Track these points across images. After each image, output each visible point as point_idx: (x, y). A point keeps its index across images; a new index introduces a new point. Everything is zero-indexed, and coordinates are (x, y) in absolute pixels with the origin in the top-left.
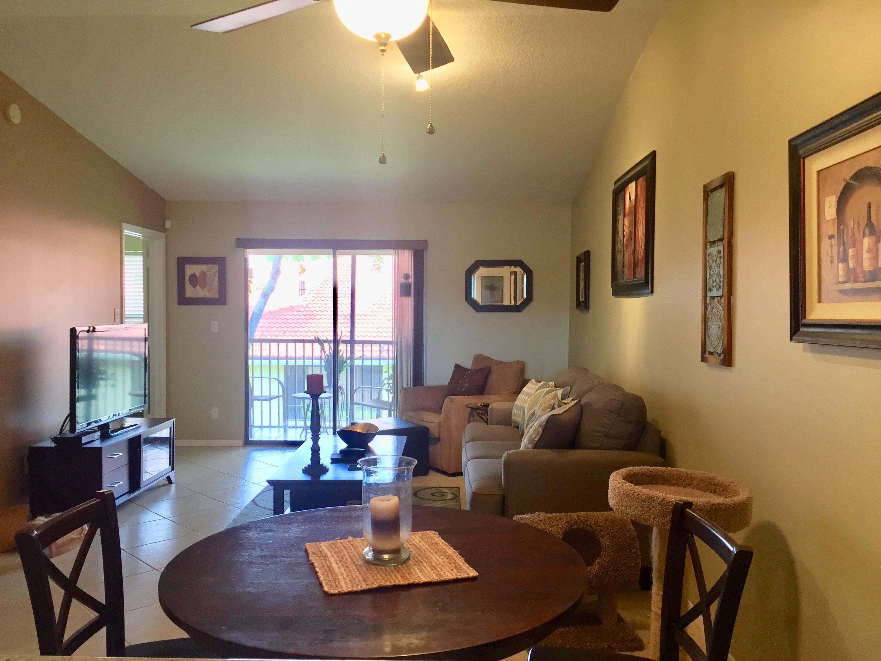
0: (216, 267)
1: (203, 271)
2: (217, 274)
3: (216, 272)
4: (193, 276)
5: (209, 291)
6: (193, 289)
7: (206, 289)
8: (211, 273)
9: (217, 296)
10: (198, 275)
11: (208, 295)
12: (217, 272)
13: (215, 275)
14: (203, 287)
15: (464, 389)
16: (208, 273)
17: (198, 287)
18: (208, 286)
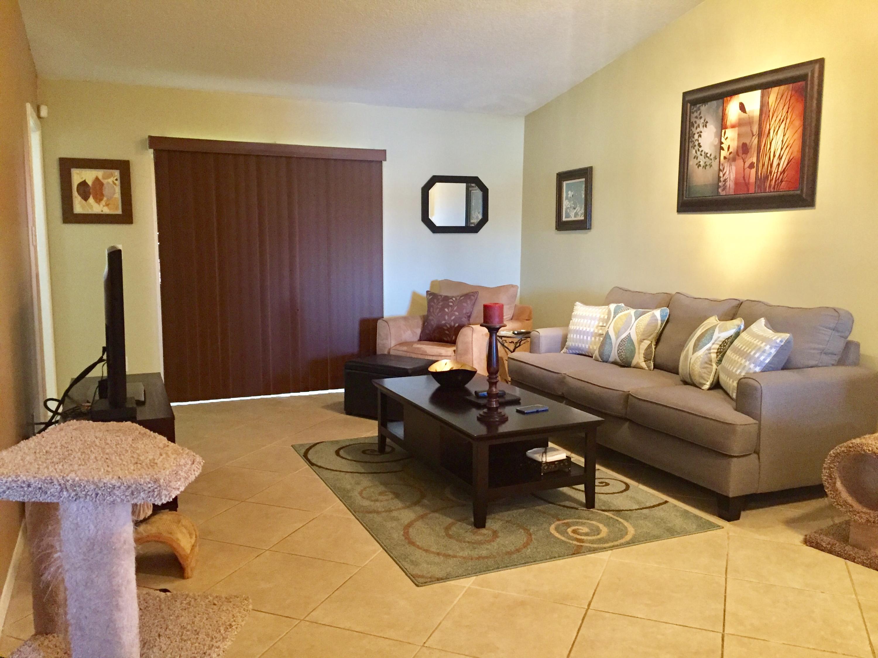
0: (117, 173)
1: (97, 179)
2: (118, 183)
3: (116, 180)
4: (83, 184)
5: (107, 205)
6: (84, 202)
7: (103, 203)
8: (110, 180)
9: (119, 212)
10: (90, 183)
11: (106, 211)
12: (119, 180)
13: (115, 184)
14: (99, 199)
15: (453, 318)
16: (105, 182)
17: (91, 200)
18: (105, 199)
